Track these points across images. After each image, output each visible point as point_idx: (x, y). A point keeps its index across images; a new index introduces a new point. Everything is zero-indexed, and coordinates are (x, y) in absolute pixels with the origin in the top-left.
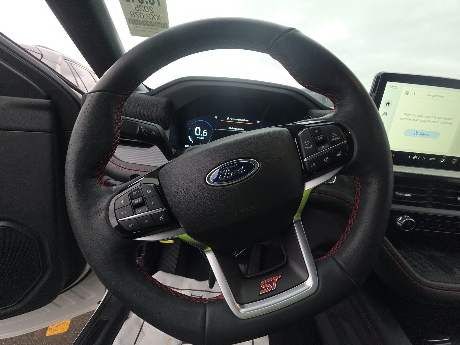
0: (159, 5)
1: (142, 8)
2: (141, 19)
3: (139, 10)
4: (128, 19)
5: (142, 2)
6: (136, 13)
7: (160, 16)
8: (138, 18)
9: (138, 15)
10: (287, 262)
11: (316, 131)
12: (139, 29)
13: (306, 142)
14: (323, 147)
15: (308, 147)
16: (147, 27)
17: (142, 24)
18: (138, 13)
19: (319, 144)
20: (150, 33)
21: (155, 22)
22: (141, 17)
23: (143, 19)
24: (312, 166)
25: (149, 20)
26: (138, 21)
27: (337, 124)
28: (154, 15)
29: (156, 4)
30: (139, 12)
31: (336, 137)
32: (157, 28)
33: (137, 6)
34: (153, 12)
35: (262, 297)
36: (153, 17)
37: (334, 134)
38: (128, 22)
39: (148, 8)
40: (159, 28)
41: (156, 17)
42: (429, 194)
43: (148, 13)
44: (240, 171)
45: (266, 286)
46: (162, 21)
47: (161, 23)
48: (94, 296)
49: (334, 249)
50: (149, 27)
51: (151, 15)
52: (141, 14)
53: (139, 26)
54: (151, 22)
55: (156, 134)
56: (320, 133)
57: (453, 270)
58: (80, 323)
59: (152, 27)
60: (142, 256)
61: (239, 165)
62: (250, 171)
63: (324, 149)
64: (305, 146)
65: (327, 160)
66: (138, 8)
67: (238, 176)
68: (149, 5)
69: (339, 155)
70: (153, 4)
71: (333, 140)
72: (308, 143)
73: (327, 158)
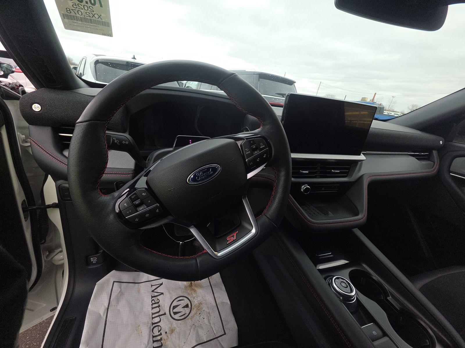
0: (101, 6)
1: (81, 6)
2: (78, 15)
3: (77, 8)
4: (63, 14)
5: (82, 2)
6: (74, 10)
7: (101, 15)
8: (76, 14)
9: (76, 12)
10: (241, 223)
11: (252, 142)
12: (75, 24)
13: (246, 149)
14: (256, 152)
15: (248, 153)
16: (85, 23)
17: (80, 20)
18: (75, 10)
19: (254, 150)
20: (89, 29)
21: (95, 20)
22: (79, 14)
23: (81, 16)
24: (251, 164)
25: (89, 18)
26: (75, 17)
27: (262, 137)
28: (95, 14)
29: (97, 5)
30: (77, 9)
31: (263, 145)
32: (97, 25)
33: (75, 4)
34: (93, 11)
35: (229, 245)
36: (94, 15)
37: (261, 144)
38: (62, 17)
39: (88, 7)
40: (99, 26)
41: (96, 16)
42: (318, 170)
43: (87, 11)
44: (209, 173)
45: (230, 239)
46: (103, 20)
47: (102, 22)
48: (45, 305)
49: (265, 211)
50: (88, 23)
51: (90, 13)
52: (79, 11)
53: (75, 21)
54: (90, 19)
55: (127, 143)
56: (254, 144)
57: (328, 212)
58: (28, 337)
59: (91, 24)
60: (100, 253)
61: (208, 169)
62: (215, 172)
63: (256, 153)
64: (246, 152)
65: (259, 160)
66: (76, 5)
67: (208, 176)
68: (89, 5)
69: (265, 156)
70: (94, 4)
71: (261, 147)
72: (247, 150)
73: (259, 159)
